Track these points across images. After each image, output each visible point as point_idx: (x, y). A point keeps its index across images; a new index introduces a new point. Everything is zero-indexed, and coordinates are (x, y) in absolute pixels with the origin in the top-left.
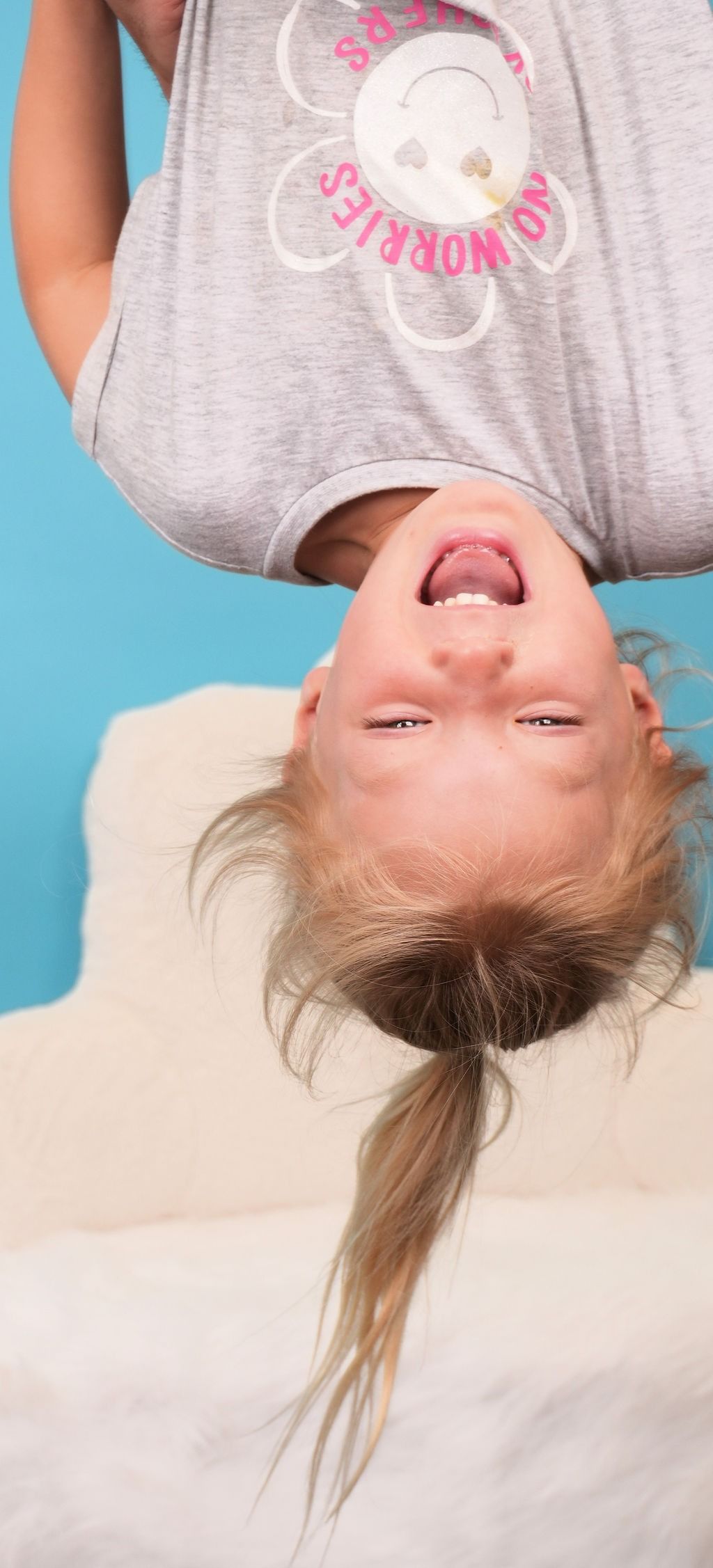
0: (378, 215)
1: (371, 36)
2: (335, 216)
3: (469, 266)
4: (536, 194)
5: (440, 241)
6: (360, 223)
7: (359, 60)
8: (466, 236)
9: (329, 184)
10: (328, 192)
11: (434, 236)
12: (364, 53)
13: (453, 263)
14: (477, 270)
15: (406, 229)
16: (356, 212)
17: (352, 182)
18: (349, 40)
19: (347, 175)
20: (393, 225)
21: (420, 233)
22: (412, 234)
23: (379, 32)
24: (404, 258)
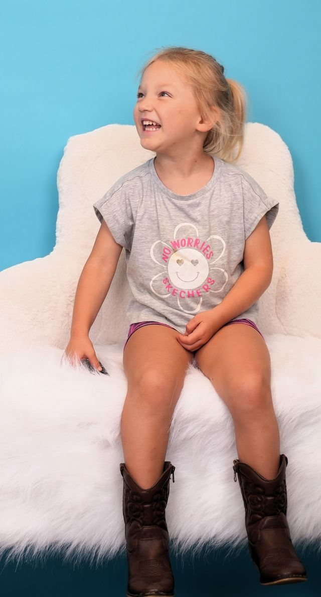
0: (201, 248)
1: (207, 286)
2: (210, 247)
3: (180, 241)
4: (165, 258)
5: (186, 245)
6: (205, 247)
7: (209, 280)
8: (181, 247)
9: (211, 254)
10: (211, 252)
11: (188, 246)
12: (209, 282)
13: (183, 241)
14: (178, 241)
15: (194, 246)
16: (206, 249)
17: (207, 255)
18: (212, 284)
19: (208, 256)
20: (197, 247)
21: (191, 246)
22: (193, 245)
23: (206, 287)
24: (194, 240)
